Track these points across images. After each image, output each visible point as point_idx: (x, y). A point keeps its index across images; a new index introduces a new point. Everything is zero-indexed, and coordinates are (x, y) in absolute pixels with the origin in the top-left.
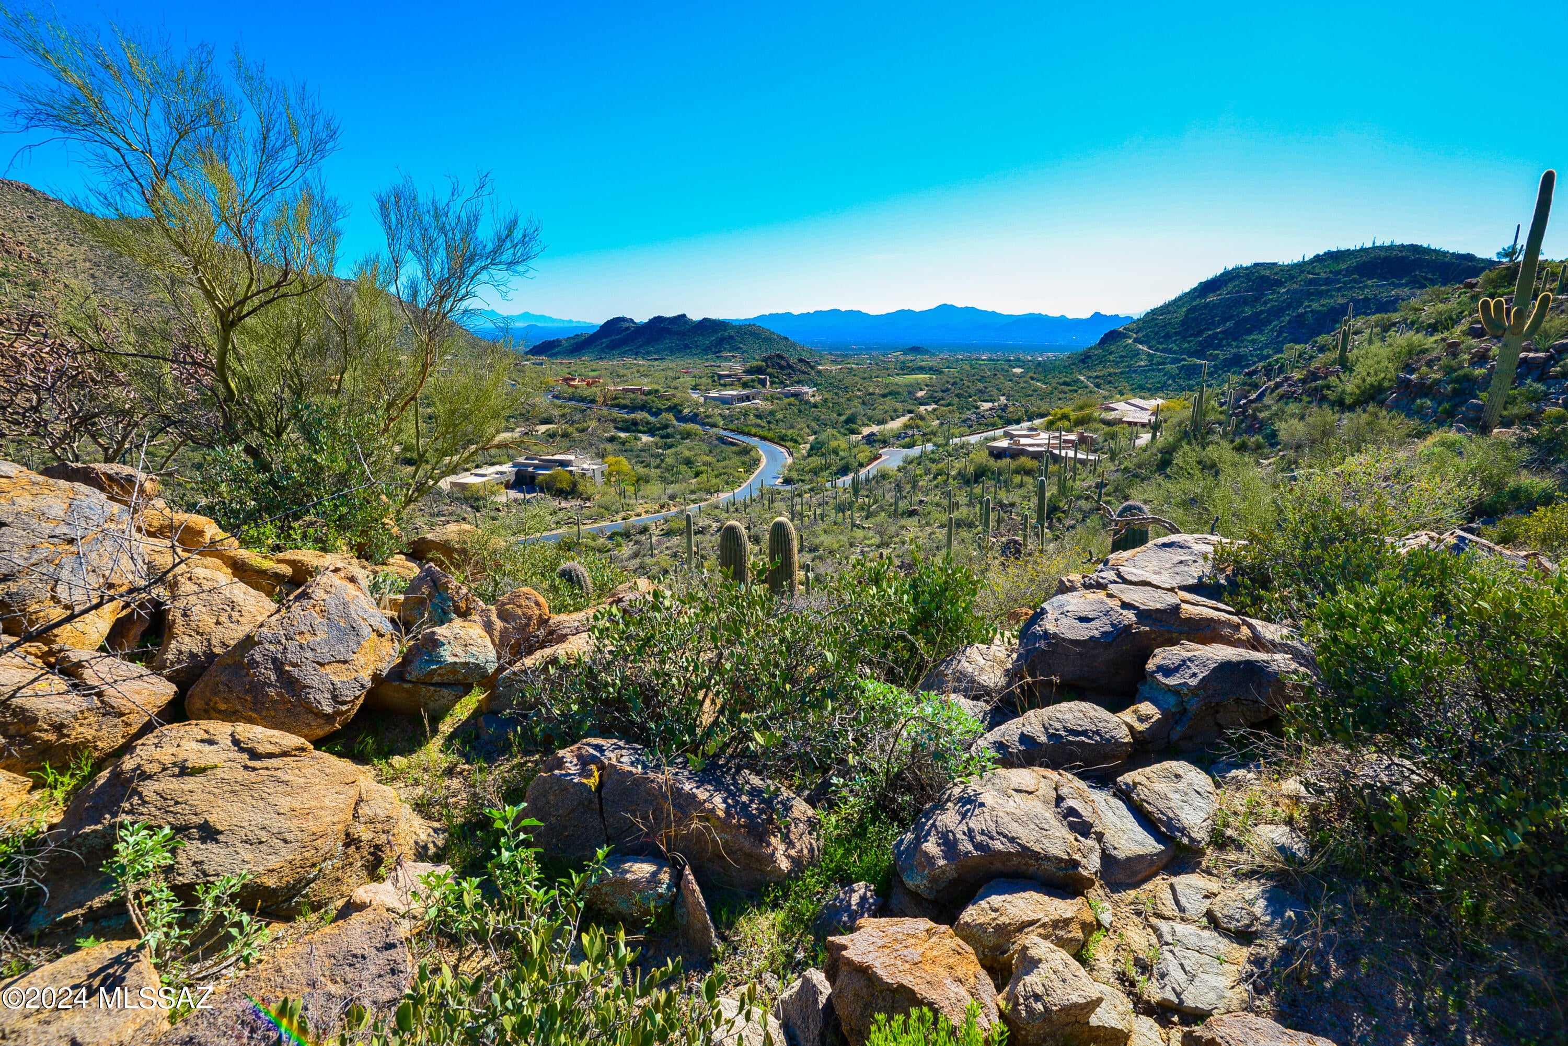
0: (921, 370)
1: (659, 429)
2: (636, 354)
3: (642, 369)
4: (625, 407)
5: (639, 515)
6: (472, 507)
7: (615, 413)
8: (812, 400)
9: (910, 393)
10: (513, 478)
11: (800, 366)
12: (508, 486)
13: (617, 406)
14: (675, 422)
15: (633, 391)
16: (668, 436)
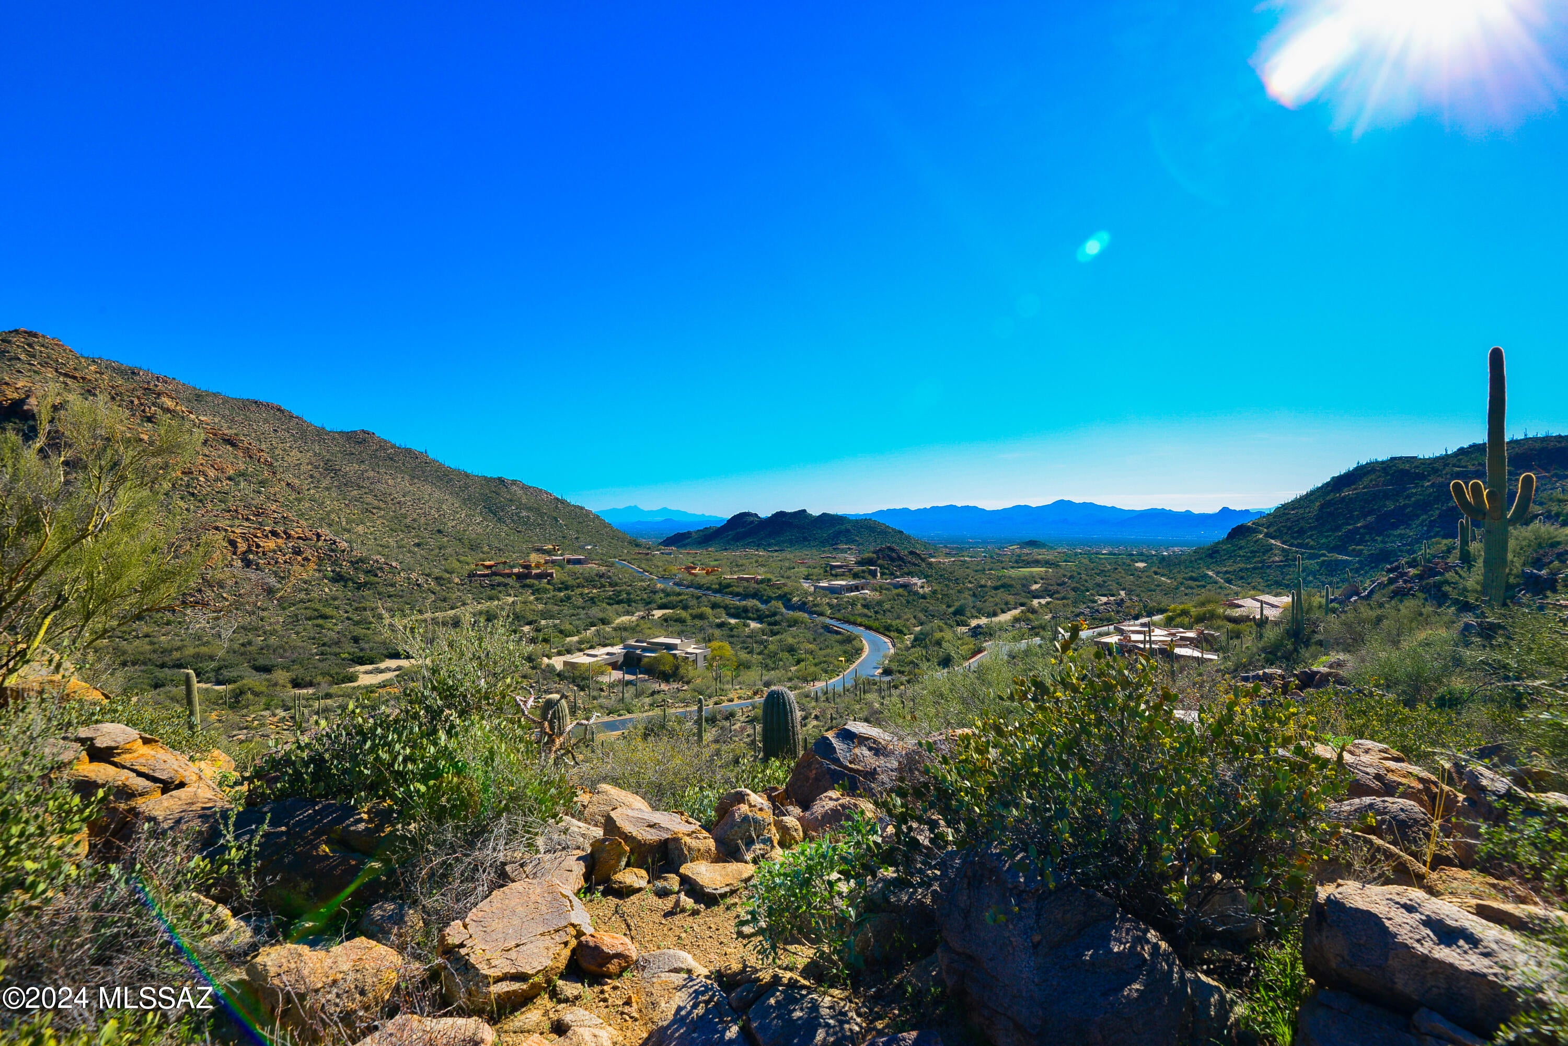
0: (1037, 563)
1: (767, 616)
2: (758, 546)
3: (760, 560)
4: (737, 594)
5: (731, 700)
6: (578, 686)
7: (728, 600)
8: (921, 591)
9: (1023, 586)
10: (621, 659)
11: (910, 558)
12: (615, 666)
13: (731, 593)
14: (784, 610)
15: (747, 580)
16: (775, 623)
